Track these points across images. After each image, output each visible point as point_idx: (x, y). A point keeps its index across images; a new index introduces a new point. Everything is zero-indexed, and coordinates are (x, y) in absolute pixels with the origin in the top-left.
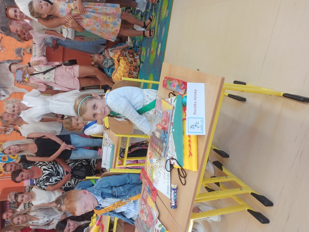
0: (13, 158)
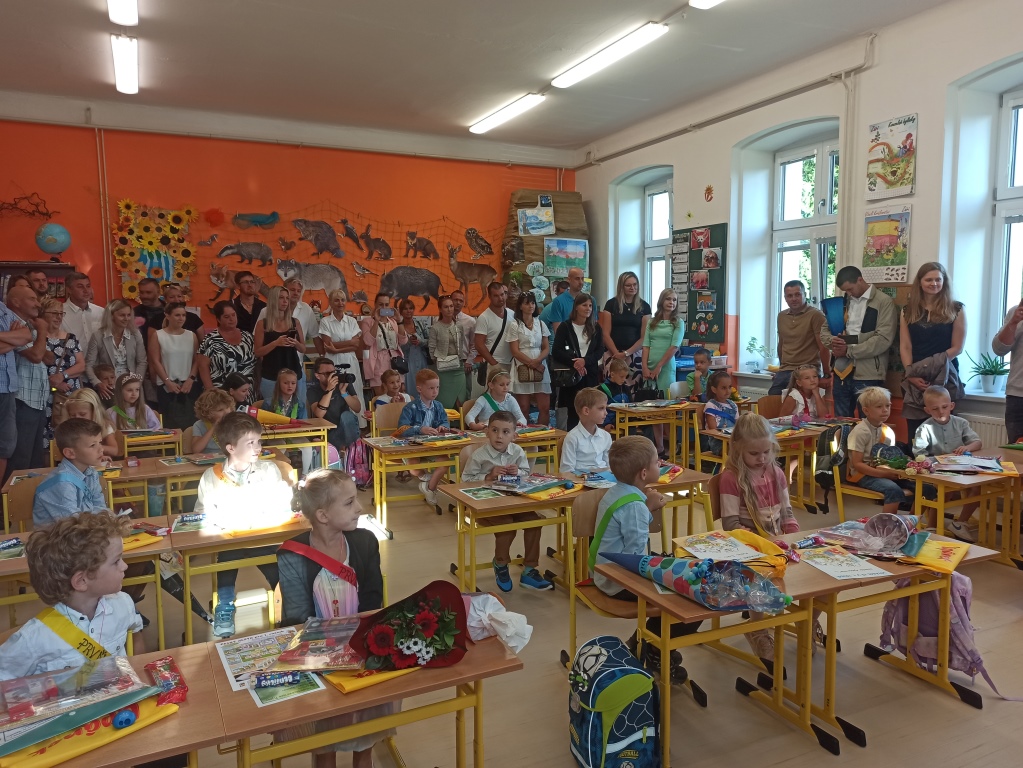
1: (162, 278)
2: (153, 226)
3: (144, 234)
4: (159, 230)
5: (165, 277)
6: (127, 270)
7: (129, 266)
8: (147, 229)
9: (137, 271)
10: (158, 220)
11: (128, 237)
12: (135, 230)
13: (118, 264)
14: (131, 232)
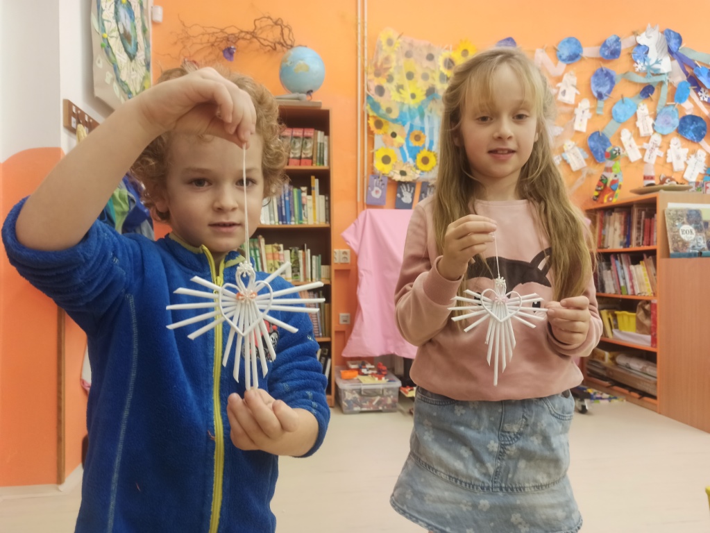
0: (419, 157)
1: (424, 146)
2: (418, 71)
3: (406, 82)
4: (425, 77)
5: (427, 145)
6: (381, 132)
7: (385, 127)
8: (410, 76)
9: (394, 135)
10: (427, 63)
11: (385, 85)
12: (396, 77)
13: (372, 122)
14: (390, 79)
